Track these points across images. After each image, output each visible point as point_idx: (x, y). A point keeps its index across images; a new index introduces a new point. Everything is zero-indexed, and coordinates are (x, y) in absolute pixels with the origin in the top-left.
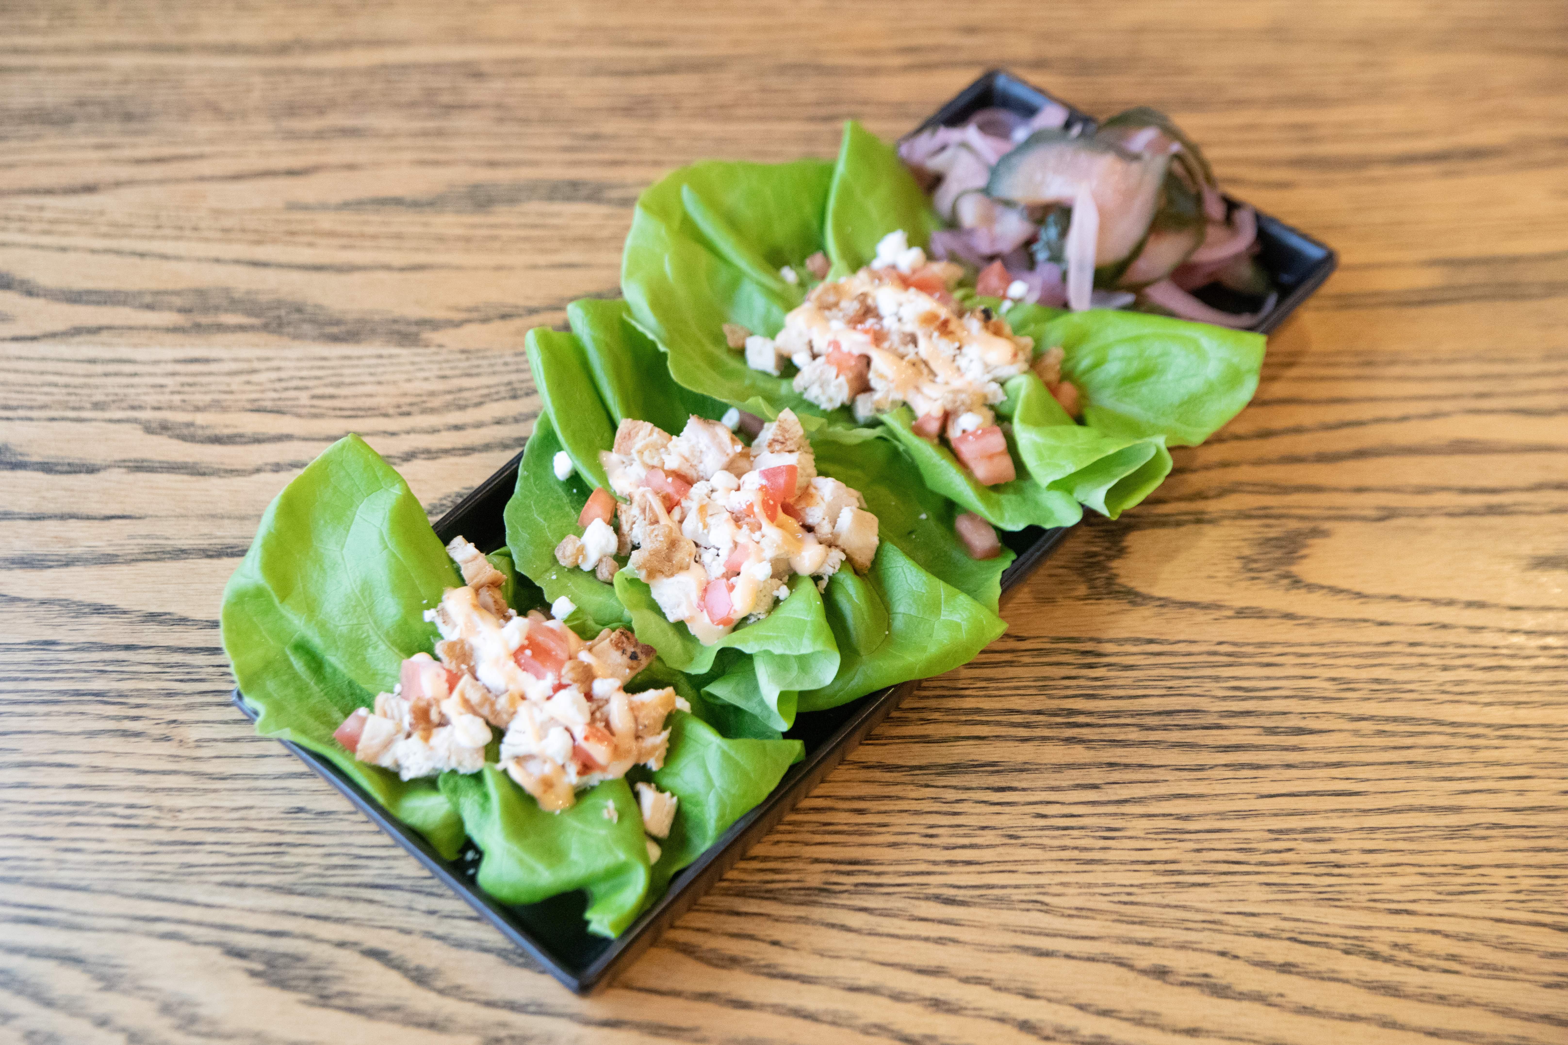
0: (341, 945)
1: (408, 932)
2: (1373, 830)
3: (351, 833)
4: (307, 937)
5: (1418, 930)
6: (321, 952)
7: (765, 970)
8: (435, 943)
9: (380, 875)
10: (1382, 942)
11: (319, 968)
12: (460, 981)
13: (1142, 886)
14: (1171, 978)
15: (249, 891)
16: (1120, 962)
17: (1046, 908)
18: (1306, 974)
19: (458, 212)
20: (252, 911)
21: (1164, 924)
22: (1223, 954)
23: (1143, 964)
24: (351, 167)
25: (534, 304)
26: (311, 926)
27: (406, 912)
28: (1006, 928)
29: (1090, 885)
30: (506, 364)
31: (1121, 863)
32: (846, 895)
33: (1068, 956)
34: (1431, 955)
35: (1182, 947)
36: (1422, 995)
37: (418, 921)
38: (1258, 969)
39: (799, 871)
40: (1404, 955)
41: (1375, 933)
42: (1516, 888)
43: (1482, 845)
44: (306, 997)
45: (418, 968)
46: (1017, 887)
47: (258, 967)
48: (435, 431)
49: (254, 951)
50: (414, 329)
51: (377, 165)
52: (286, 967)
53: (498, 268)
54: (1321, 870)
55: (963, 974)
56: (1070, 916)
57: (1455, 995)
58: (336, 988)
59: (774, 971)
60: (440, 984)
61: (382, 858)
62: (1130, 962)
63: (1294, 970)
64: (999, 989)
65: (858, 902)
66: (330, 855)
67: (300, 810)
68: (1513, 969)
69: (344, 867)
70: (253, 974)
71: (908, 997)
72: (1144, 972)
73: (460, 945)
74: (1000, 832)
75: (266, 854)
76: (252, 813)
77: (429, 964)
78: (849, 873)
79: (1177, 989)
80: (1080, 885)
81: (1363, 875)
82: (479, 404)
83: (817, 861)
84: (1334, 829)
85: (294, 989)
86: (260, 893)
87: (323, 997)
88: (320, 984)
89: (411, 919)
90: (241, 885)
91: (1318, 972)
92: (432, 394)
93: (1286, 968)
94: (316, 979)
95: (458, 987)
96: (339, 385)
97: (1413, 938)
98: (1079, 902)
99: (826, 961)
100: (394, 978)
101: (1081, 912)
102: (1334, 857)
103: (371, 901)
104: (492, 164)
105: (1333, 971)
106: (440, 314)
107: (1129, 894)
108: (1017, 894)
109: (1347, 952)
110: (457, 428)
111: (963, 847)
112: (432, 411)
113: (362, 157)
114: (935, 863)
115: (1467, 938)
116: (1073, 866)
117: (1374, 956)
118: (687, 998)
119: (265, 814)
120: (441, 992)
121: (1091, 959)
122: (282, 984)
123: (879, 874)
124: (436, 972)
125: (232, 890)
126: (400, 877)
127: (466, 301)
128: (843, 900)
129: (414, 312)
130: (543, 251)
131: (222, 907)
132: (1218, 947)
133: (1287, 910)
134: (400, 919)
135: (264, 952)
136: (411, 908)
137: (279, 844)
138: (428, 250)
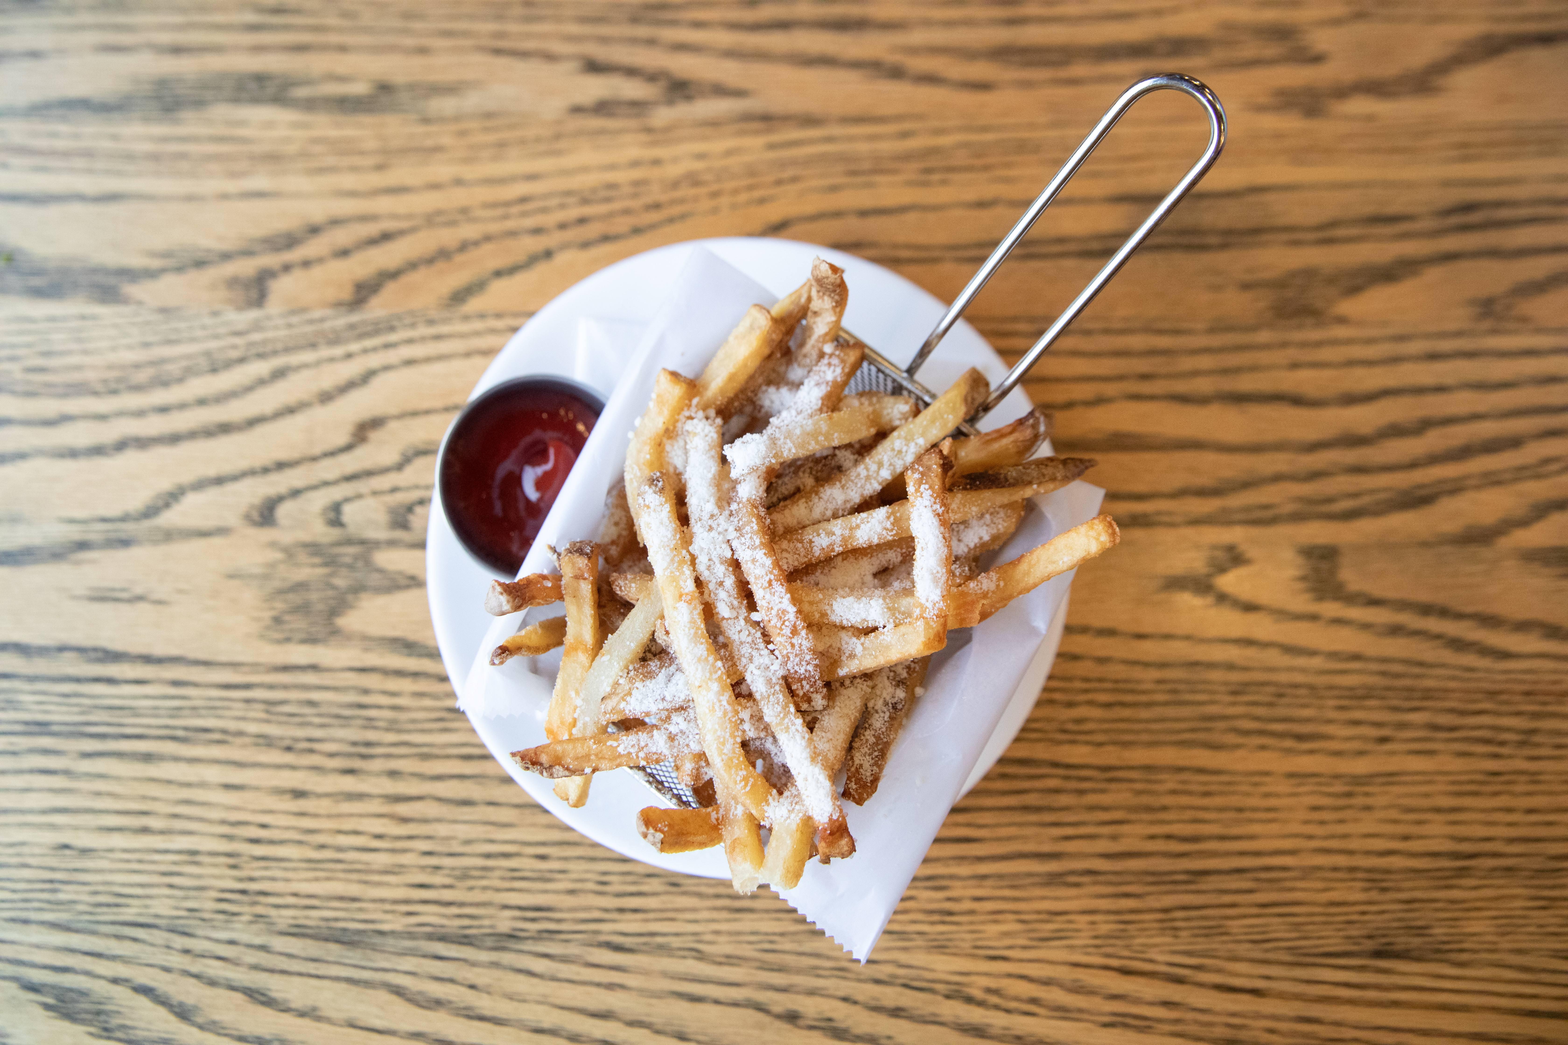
0: (115, 981)
1: (167, 970)
2: (984, 877)
3: (111, 871)
4: (88, 973)
5: (1010, 976)
6: (100, 988)
7: (465, 1012)
8: (193, 981)
9: (140, 915)
10: (976, 987)
11: (100, 1003)
12: (216, 1017)
13: (782, 934)
14: (801, 1022)
15: (34, 927)
16: (760, 1008)
17: (700, 956)
18: (911, 1018)
19: (146, 120)
20: (38, 946)
21: (799, 971)
22: (845, 999)
23: (777, 1009)
24: (35, 55)
25: (226, 246)
26: (88, 963)
27: (165, 950)
28: (665, 974)
29: (738, 933)
30: (204, 327)
31: (767, 911)
32: (530, 942)
33: (717, 1002)
34: (1017, 999)
35: (812, 992)
36: (1004, 1035)
37: (176, 960)
38: (874, 1014)
39: (491, 917)
40: (994, 999)
41: (973, 978)
42: (1094, 933)
43: (1073, 892)
44: (92, 1029)
45: (181, 1005)
46: (677, 935)
47: (50, 1001)
48: (140, 413)
49: (44, 985)
50: (112, 281)
51: (61, 52)
52: (74, 1001)
53: (190, 198)
54: (936, 918)
55: (629, 1018)
56: (720, 964)
57: (1031, 1036)
58: (115, 1021)
59: (471, 1014)
60: (200, 1020)
61: (138, 897)
62: (767, 1007)
63: (902, 1014)
64: (658, 1032)
65: (541, 948)
66: (96, 893)
67: (66, 847)
68: (1081, 1011)
69: (108, 905)
70: (47, 1007)
71: (583, 1039)
72: (779, 1017)
73: (212, 983)
74: (665, 880)
75: (42, 891)
76: (26, 850)
77: (190, 1001)
78: (533, 920)
79: (805, 1033)
80: (730, 933)
81: (972, 923)
82: (180, 380)
83: (506, 907)
84: (952, 877)
85: (83, 1022)
86: (43, 930)
87: (106, 1029)
88: (103, 1018)
89: (170, 958)
90: (26, 922)
91: (923, 1016)
92: (137, 366)
93: (896, 1012)
94: (99, 1013)
95: (214, 1023)
96: (47, 354)
97: (1004, 983)
98: (729, 949)
99: (515, 1004)
100: (162, 1012)
101: (730, 960)
102: (948, 906)
103: (135, 940)
104: (177, 50)
105: (935, 1015)
106: (136, 261)
107: (771, 942)
108: (675, 942)
109: (948, 997)
110: (163, 410)
111: (632, 894)
112: (138, 388)
113: (43, 41)
114: (606, 910)
115: (1047, 982)
116: (725, 915)
117: (969, 1000)
118: (401, 1037)
119: (37, 850)
120: (201, 1027)
121: (736, 1004)
122: (70, 1017)
123: (559, 921)
124: (196, 1008)
125: (18, 926)
126: (157, 916)
127: (159, 243)
128: (528, 946)
129: (111, 258)
130: (234, 175)
131: (12, 942)
132: (841, 993)
133: (903, 957)
134: (161, 958)
135: (53, 987)
136: (168, 947)
137: (51, 881)
138: (119, 174)
